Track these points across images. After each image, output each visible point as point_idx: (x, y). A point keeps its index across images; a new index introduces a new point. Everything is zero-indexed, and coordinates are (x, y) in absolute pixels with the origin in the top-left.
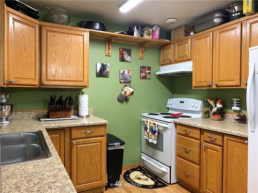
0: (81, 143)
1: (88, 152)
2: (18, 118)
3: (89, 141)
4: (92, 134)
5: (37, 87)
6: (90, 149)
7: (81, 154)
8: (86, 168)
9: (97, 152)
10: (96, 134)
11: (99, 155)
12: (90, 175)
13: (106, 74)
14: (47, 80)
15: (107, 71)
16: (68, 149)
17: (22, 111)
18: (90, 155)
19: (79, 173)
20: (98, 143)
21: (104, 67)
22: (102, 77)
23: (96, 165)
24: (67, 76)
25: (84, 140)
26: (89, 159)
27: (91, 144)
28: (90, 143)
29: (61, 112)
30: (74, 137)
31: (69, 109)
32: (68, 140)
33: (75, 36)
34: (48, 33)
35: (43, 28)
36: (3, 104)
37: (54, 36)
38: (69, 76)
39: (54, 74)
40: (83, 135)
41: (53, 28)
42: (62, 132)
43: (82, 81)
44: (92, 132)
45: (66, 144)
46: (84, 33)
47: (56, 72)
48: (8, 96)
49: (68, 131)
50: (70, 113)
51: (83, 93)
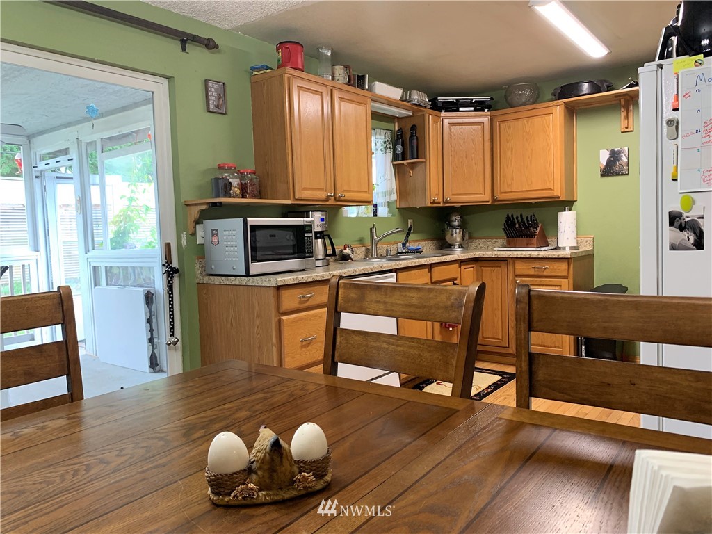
2: (481, 247)
3: (541, 281)
4: (545, 271)
5: (489, 203)
10: (552, 272)
13: (621, 169)
14: (501, 193)
15: (623, 161)
16: (512, 290)
17: (486, 238)
20: (557, 288)
21: (615, 156)
22: (611, 176)
24: (527, 184)
25: (534, 279)
27: (544, 287)
28: (543, 285)
29: (521, 238)
30: (518, 272)
31: (533, 235)
32: (511, 277)
33: (539, 119)
34: (501, 125)
35: (495, 120)
36: (455, 227)
37: (508, 127)
38: (531, 183)
39: (510, 182)
40: (532, 272)
41: (507, 116)
42: (503, 264)
43: (551, 189)
44: (545, 268)
45: (510, 282)
46: (554, 108)
47: (513, 179)
48: (458, 218)
49: (511, 263)
50: (535, 240)
51: (567, 208)
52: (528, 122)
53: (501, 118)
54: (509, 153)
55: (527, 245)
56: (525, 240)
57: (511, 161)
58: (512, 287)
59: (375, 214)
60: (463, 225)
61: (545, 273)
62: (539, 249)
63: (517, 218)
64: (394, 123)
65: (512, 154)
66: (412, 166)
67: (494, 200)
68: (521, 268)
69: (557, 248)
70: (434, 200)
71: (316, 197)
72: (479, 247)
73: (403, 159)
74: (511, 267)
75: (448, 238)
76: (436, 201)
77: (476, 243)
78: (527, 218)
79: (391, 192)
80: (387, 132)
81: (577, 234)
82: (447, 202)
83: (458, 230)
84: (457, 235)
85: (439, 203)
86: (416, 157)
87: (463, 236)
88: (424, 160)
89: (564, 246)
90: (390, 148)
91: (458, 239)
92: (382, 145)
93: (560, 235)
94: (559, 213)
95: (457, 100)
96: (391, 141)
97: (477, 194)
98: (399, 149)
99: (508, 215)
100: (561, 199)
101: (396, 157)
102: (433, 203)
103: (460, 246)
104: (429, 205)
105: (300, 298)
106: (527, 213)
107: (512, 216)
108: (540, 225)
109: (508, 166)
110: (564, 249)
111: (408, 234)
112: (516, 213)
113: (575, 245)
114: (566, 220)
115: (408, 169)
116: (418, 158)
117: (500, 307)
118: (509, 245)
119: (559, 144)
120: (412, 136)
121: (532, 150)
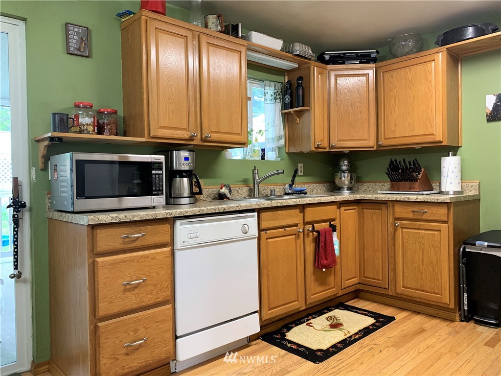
0: (408, 227)
1: (418, 243)
3: (420, 225)
4: (424, 216)
5: (374, 149)
6: (422, 239)
7: (407, 242)
8: (416, 265)
9: (433, 246)
10: (431, 216)
11: (437, 251)
12: (421, 279)
14: (385, 139)
16: (391, 232)
18: (422, 249)
19: (405, 270)
20: (436, 233)
23: (432, 266)
24: (410, 130)
25: (413, 222)
26: (421, 255)
27: (423, 232)
28: (422, 229)
29: (404, 182)
30: (397, 216)
31: (415, 180)
32: (391, 220)
33: (422, 66)
34: (385, 75)
35: (379, 71)
36: (344, 171)
37: (392, 77)
38: (414, 128)
39: (393, 129)
40: (411, 216)
41: (390, 66)
42: (383, 207)
43: (433, 134)
44: (424, 212)
45: (390, 225)
46: (436, 55)
47: (396, 125)
48: (346, 162)
49: (391, 206)
50: (417, 185)
51: (450, 153)
52: (410, 70)
53: (385, 69)
54: (393, 100)
55: (410, 188)
56: (407, 184)
57: (394, 108)
58: (392, 230)
59: (263, 157)
60: (352, 169)
61: (424, 217)
62: (421, 193)
63: (400, 162)
64: (284, 76)
65: (395, 102)
66: (300, 114)
67: (379, 146)
68: (400, 211)
69: (441, 193)
70: (318, 145)
71: (176, 136)
72: (368, 190)
73: (291, 107)
74: (391, 210)
75: (337, 181)
76: (320, 146)
77: (365, 186)
78: (410, 163)
79: (279, 138)
80: (277, 84)
81: (461, 179)
82: (332, 147)
83: (346, 174)
84: (345, 179)
85: (325, 148)
86: (301, 105)
87: (351, 179)
88: (309, 108)
89: (447, 190)
90: (280, 98)
91: (347, 182)
92: (272, 96)
93: (443, 180)
94: (443, 159)
95: (343, 54)
96: (281, 92)
97: (362, 140)
98: (287, 99)
99: (391, 160)
100: (443, 144)
101: (285, 106)
102: (318, 147)
103: (350, 189)
104: (314, 149)
105: (124, 238)
106: (409, 158)
107: (396, 160)
108: (423, 170)
109: (391, 113)
110: (447, 193)
111: (294, 176)
112: (399, 158)
113: (459, 189)
114: (450, 165)
115: (295, 117)
116: (303, 106)
117: (380, 249)
118: (393, 188)
119: (441, 90)
120: (298, 86)
121: (414, 97)
